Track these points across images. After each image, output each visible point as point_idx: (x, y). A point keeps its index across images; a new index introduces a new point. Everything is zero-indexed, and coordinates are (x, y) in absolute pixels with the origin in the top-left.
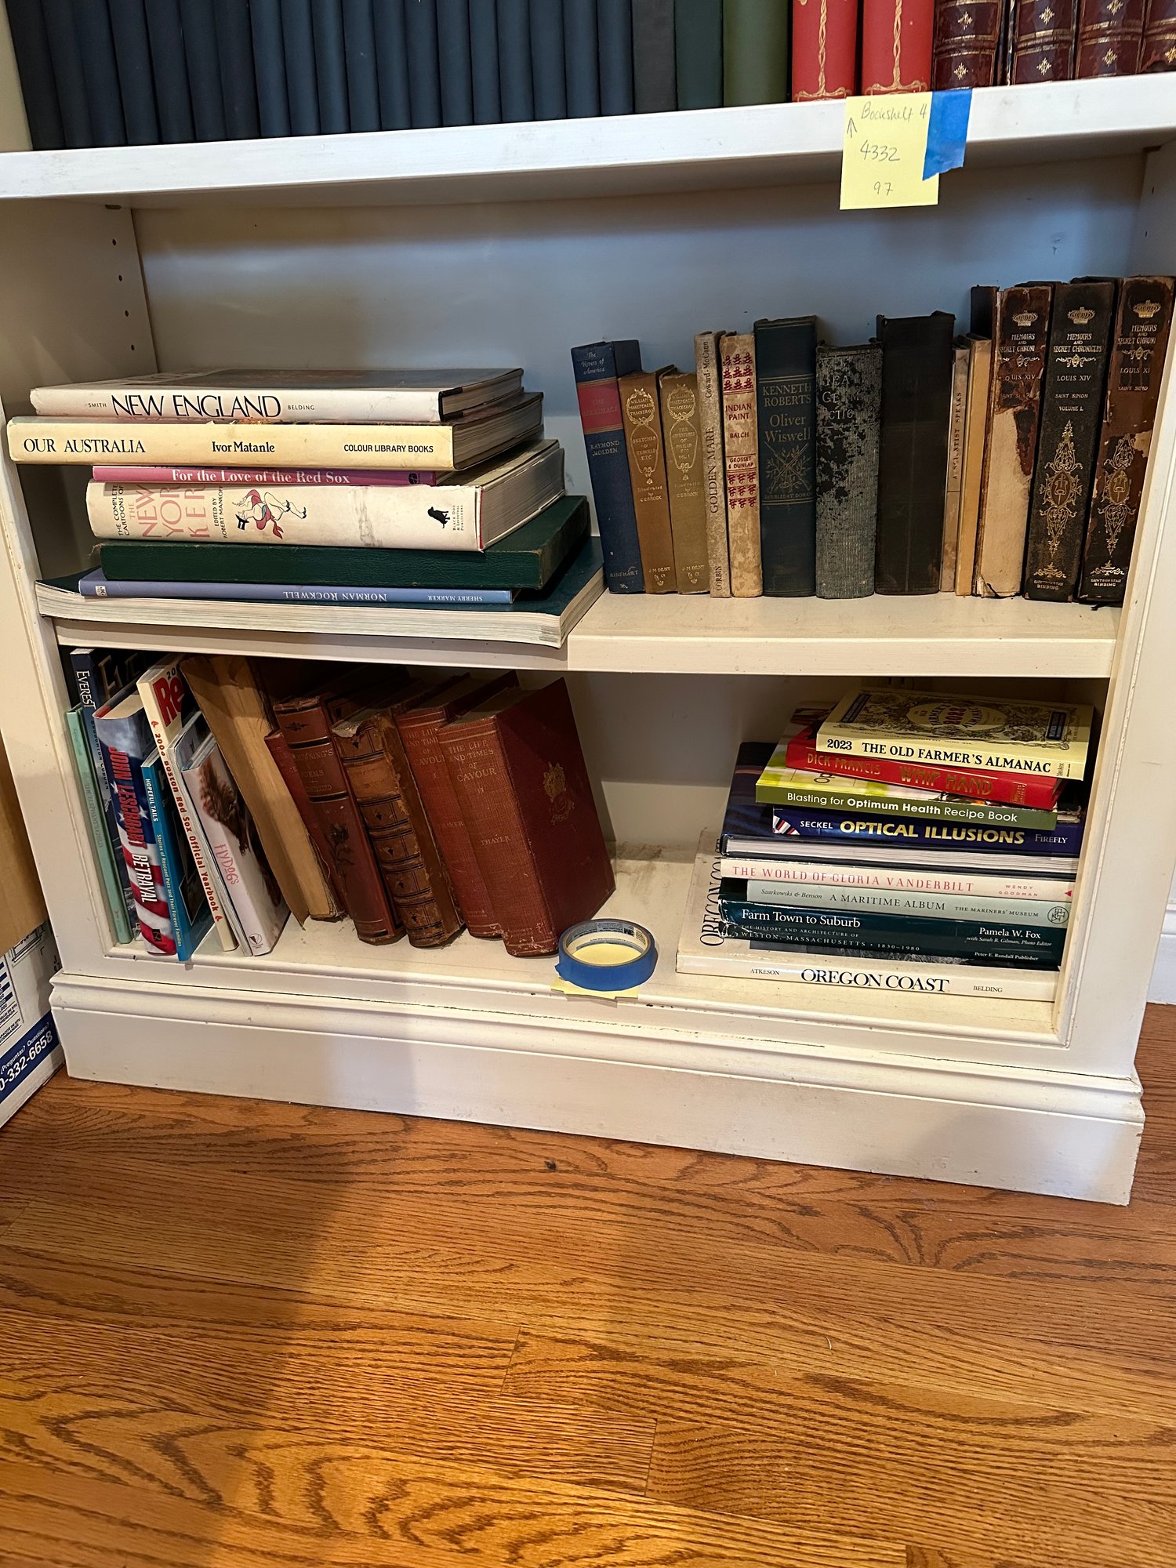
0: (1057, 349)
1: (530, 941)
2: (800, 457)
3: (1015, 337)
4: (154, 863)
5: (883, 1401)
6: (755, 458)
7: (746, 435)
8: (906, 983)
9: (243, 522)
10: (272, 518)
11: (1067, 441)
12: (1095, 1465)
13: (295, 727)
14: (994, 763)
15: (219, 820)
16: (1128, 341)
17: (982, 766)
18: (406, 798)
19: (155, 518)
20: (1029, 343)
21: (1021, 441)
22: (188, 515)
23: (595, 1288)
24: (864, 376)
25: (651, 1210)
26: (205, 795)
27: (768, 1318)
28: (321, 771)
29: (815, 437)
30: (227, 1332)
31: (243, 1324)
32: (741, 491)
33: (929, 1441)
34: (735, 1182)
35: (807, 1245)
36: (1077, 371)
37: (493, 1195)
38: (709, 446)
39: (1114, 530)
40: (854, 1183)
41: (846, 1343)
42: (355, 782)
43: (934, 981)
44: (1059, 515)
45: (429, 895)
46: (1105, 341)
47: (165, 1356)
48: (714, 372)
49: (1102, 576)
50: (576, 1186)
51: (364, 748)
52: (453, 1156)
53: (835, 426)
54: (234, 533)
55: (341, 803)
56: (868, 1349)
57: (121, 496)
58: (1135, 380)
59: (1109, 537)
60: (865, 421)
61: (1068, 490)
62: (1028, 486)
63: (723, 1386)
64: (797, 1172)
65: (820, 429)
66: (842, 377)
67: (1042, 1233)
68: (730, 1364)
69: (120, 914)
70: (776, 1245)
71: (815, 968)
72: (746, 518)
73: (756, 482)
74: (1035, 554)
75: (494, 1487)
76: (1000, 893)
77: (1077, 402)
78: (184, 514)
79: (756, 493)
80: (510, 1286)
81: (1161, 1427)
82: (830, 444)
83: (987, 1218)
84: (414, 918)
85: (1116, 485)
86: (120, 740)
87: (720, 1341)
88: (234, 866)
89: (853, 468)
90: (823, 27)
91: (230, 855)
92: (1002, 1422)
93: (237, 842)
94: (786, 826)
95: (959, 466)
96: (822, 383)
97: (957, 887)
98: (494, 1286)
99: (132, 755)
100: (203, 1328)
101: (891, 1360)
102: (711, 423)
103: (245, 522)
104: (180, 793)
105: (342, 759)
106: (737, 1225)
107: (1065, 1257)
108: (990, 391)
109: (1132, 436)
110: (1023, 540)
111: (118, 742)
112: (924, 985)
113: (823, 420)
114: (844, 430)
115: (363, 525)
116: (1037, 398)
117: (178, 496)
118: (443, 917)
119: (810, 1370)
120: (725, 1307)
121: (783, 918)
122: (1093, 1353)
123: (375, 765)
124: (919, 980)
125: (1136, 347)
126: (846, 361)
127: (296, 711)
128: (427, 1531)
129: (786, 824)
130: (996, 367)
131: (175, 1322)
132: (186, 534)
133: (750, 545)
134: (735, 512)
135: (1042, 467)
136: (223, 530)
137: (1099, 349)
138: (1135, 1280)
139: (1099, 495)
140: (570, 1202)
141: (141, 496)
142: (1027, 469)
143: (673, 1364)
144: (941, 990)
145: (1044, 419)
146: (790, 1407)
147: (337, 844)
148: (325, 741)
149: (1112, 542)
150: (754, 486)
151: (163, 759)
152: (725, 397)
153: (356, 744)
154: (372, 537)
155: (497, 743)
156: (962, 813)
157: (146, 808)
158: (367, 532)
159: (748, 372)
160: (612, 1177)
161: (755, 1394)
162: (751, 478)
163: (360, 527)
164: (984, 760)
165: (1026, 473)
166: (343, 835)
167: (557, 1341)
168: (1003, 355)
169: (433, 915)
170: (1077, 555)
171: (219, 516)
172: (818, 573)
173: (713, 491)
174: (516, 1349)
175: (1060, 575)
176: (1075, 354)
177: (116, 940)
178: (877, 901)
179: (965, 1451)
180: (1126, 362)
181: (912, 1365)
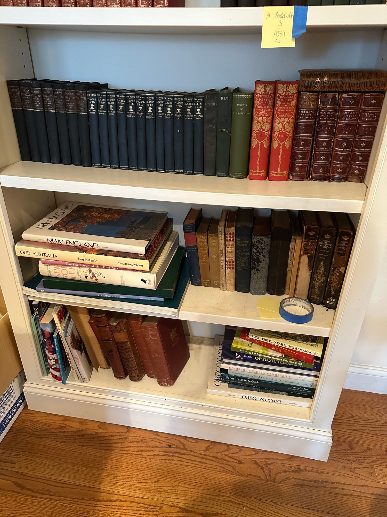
0: (320, 243)
1: (165, 383)
2: (247, 259)
3: (309, 237)
4: (56, 359)
6: (234, 258)
7: (232, 252)
8: (271, 401)
9: (86, 277)
10: (95, 277)
11: (322, 266)
13: (98, 321)
14: (297, 349)
15: (75, 349)
16: (340, 245)
18: (130, 342)
19: (60, 273)
20: (313, 239)
21: (309, 263)
22: (70, 273)
23: (182, 488)
24: (265, 242)
25: (197, 461)
26: (72, 343)
27: (228, 499)
28: (105, 334)
29: (251, 255)
30: (80, 502)
31: (84, 499)
32: (230, 265)
34: (221, 452)
35: (240, 474)
36: (325, 249)
37: (153, 456)
38: (221, 254)
39: (333, 290)
40: (254, 453)
42: (115, 337)
43: (278, 400)
44: (318, 283)
45: (136, 368)
46: (334, 244)
47: (63, 510)
48: (223, 236)
49: (329, 301)
50: (176, 453)
51: (118, 328)
52: (142, 441)
53: (257, 254)
54: (83, 279)
55: (111, 342)
57: (49, 266)
58: (341, 255)
59: (332, 291)
60: (265, 253)
61: (321, 278)
62: (310, 274)
64: (238, 448)
65: (253, 254)
66: (259, 242)
67: (304, 471)
68: (218, 514)
69: (45, 369)
70: (231, 474)
71: (246, 395)
72: (231, 272)
73: (234, 263)
74: (311, 292)
77: (325, 257)
78: (69, 273)
79: (234, 266)
80: (158, 487)
82: (255, 258)
83: (289, 465)
84: (131, 374)
85: (334, 279)
86: (47, 328)
88: (79, 360)
89: (262, 264)
90: (259, 154)
91: (78, 358)
93: (80, 352)
94: (239, 356)
95: (291, 264)
96: (254, 243)
98: (154, 487)
99: (50, 332)
100: (73, 501)
102: (222, 247)
103: (87, 277)
104: (64, 341)
105: (112, 331)
106: (221, 467)
107: (309, 479)
108: (301, 249)
109: (340, 268)
110: (308, 288)
111: (46, 329)
112: (276, 402)
113: (254, 252)
114: (259, 255)
115: (122, 281)
116: (314, 253)
117: (67, 268)
118: (140, 373)
120: (217, 495)
121: (237, 379)
123: (121, 333)
124: (274, 400)
125: (342, 246)
126: (261, 238)
127: (98, 317)
129: (240, 356)
130: (303, 244)
131: (65, 499)
132: (69, 278)
133: (232, 279)
134: (228, 271)
135: (314, 271)
136: (80, 278)
137: (331, 245)
138: (327, 487)
139: (330, 281)
140: (175, 458)
141: (55, 267)
142: (310, 270)
144: (280, 403)
145: (316, 259)
147: (109, 353)
148: (107, 326)
149: (333, 293)
150: (234, 264)
151: (60, 333)
152: (226, 242)
153: (116, 328)
154: (124, 284)
155: (157, 331)
157: (54, 345)
158: (123, 283)
159: (233, 237)
160: (186, 450)
162: (233, 262)
163: (121, 281)
164: (295, 348)
165: (310, 271)
166: (111, 351)
167: (171, 506)
168: (305, 242)
169: (137, 373)
170: (323, 294)
171: (79, 275)
172: (251, 288)
173: (222, 265)
174: (160, 509)
175: (318, 298)
176: (326, 245)
177: (43, 375)
178: (264, 378)
180: (339, 250)
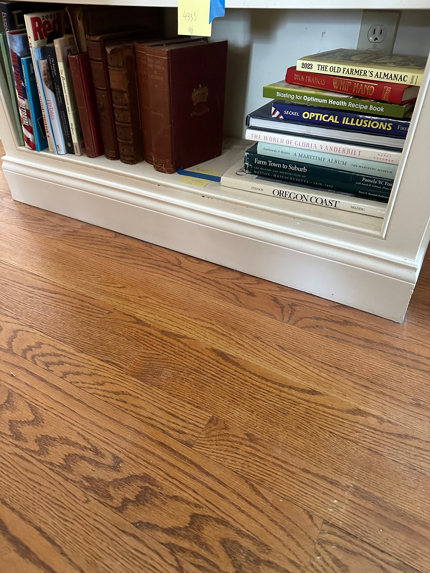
1: (162, 166)
4: (27, 108)
5: (237, 364)
8: (319, 201)
12: (315, 412)
14: (379, 76)
15: (49, 87)
17: (373, 78)
23: (150, 301)
25: (188, 281)
26: (45, 74)
27: (210, 326)
33: (247, 383)
34: (228, 279)
35: (242, 306)
37: (132, 264)
40: (278, 289)
41: (236, 342)
43: (333, 201)
52: (127, 249)
55: (104, 94)
56: (244, 346)
63: (176, 343)
64: (256, 280)
68: (185, 337)
70: (230, 303)
71: (279, 189)
75: (71, 354)
76: (375, 158)
80: (119, 293)
81: (357, 408)
83: (329, 314)
86: (14, 46)
87: (186, 329)
88: (54, 111)
92: (283, 386)
94: (278, 113)
97: (353, 153)
98: (114, 292)
101: (250, 352)
106: (219, 293)
107: (357, 336)
112: (328, 203)
118: (136, 154)
119: (215, 347)
120: (195, 318)
121: (272, 164)
122: (344, 373)
124: (325, 200)
128: (40, 360)
129: (278, 111)
138: (384, 352)
140: (160, 272)
143: (163, 332)
144: (335, 206)
146: (198, 357)
156: (357, 106)
160: (181, 267)
161: (187, 349)
164: (374, 74)
167: (125, 314)
169: (132, 150)
174: (108, 313)
178: (315, 158)
179: (260, 391)
181: (258, 356)
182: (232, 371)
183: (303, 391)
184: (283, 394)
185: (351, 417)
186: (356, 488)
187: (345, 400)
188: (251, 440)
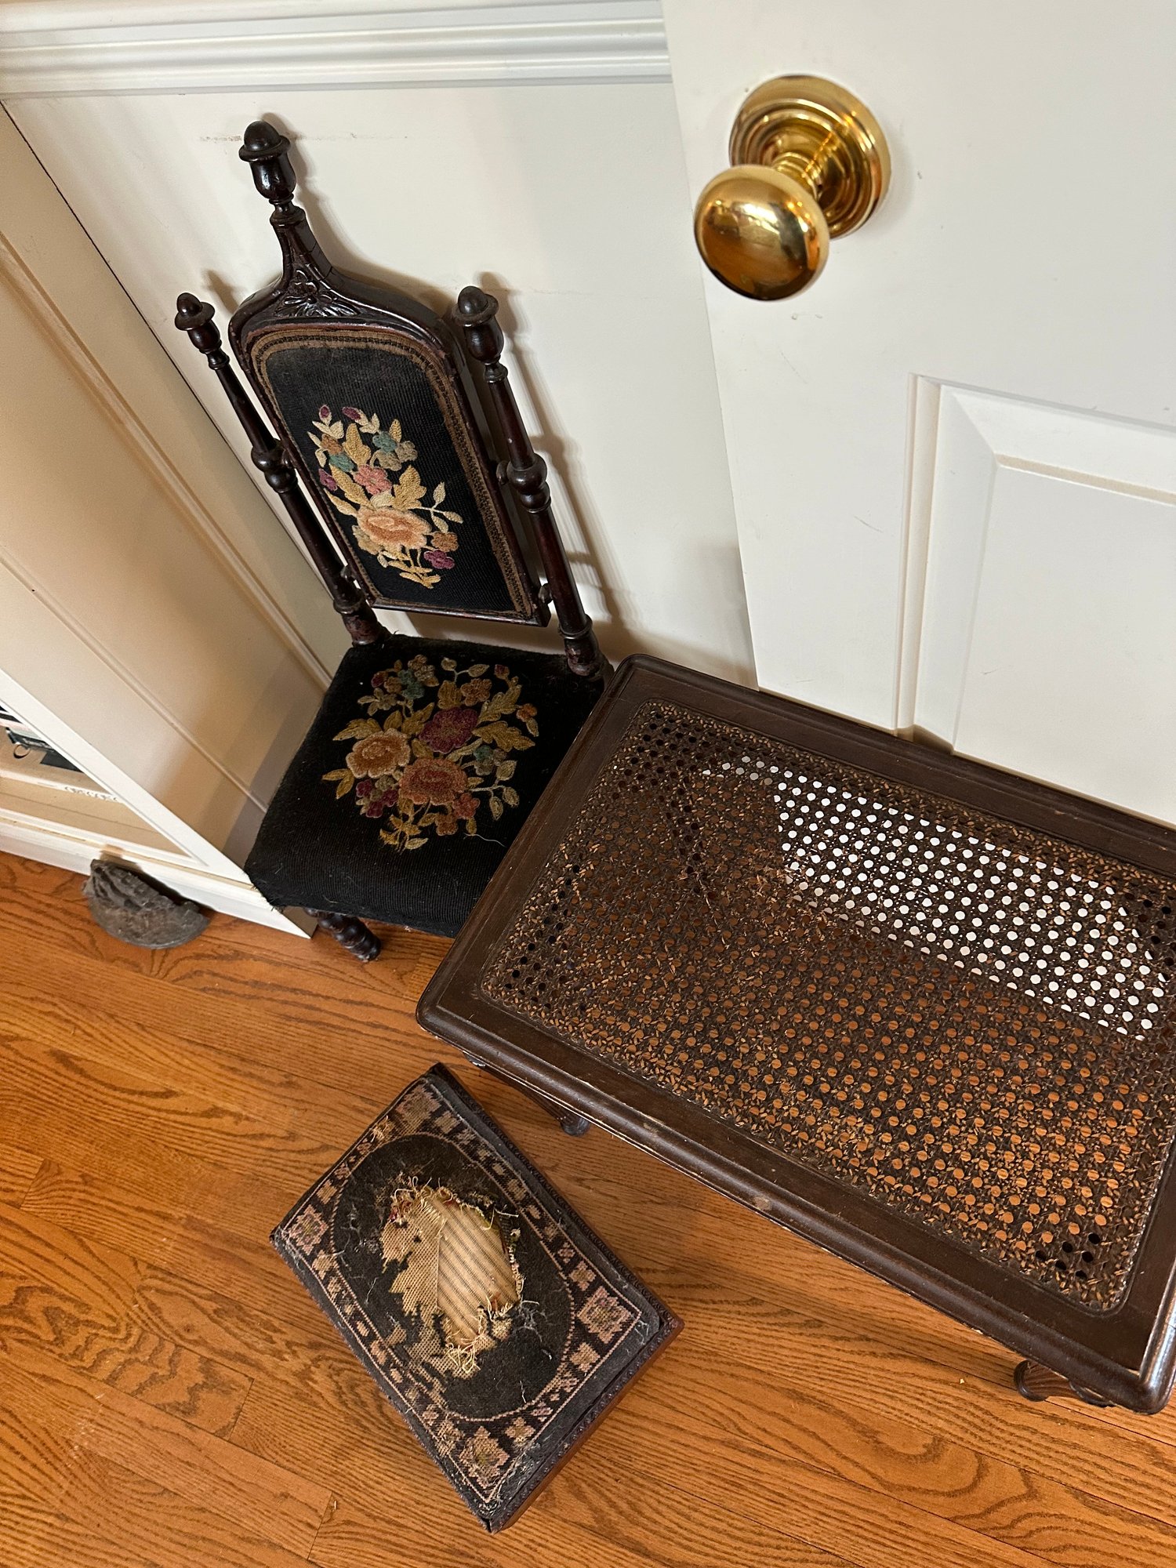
5: (81, 1072)
12: (166, 1125)
25: (25, 919)
33: (90, 1100)
35: (99, 955)
41: (84, 1031)
56: (93, 1036)
70: (81, 953)
81: (216, 1106)
83: (217, 942)
87: (19, 1022)
92: (133, 1092)
101: (101, 1045)
106: (68, 936)
107: (243, 978)
119: (55, 1046)
120: (32, 999)
138: (273, 1000)
146: (32, 1070)
160: (14, 889)
161: (19, 1059)
179: (104, 1108)
181: (110, 1050)
182: (73, 1084)
183: (156, 1095)
184: (132, 1107)
185: (203, 1122)
186: (189, 1218)
187: (203, 1097)
188: (86, 1183)
